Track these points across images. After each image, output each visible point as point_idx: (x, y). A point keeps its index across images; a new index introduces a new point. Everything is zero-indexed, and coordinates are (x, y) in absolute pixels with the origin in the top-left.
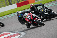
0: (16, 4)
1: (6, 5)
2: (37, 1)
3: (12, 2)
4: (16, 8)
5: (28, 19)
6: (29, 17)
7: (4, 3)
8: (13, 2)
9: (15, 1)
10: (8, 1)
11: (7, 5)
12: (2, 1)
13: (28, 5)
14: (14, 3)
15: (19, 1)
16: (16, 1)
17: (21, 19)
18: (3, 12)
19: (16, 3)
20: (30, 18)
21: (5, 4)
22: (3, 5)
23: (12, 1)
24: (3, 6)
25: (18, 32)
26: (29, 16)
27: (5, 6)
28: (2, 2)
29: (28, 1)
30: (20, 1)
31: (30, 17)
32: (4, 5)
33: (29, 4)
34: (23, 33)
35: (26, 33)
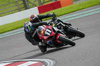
0: (37, 7)
1: (18, 9)
2: (77, 2)
3: (30, 5)
5: (47, 35)
6: (47, 32)
7: (14, 5)
8: (32, 5)
9: (35, 2)
10: (22, 2)
11: (19, 10)
12: (11, 2)
13: (59, 9)
14: (34, 5)
15: (42, 2)
16: (37, 2)
17: (31, 37)
18: (12, 23)
19: (38, 5)
21: (16, 7)
22: (13, 9)
23: (30, 2)
24: (12, 12)
26: (48, 30)
27: (17, 11)
28: (12, 5)
29: (59, 2)
30: (44, 2)
32: (15, 10)
33: (61, 8)
34: (51, 61)
35: (56, 62)
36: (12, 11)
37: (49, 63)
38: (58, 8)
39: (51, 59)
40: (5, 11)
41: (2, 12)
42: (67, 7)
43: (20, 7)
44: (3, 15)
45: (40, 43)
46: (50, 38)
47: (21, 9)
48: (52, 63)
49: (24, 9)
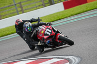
0: (62, 3)
1: (42, 5)
4: (62, 12)
11: (44, 5)
14: (59, 1)
17: (30, 37)
19: (63, 1)
20: (49, 34)
21: (41, 3)
25: (66, 57)
26: (48, 30)
27: (42, 6)
31: (50, 31)
32: (39, 6)
34: (76, 58)
35: (82, 59)
36: (36, 7)
37: (74, 61)
38: (84, 3)
39: (76, 56)
40: (29, 7)
41: (27, 8)
42: (93, 2)
43: (45, 3)
44: (27, 10)
45: (39, 43)
46: (50, 37)
47: (46, 5)
48: (77, 60)
49: (49, 4)
